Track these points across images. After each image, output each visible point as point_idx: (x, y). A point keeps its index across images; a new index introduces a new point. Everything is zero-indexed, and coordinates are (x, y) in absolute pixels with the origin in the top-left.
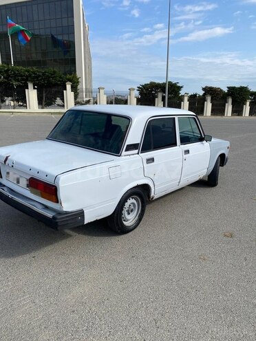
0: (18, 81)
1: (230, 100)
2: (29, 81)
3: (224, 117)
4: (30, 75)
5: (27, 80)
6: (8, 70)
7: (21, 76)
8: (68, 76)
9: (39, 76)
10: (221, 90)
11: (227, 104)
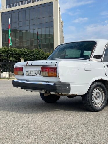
0: (14, 58)
2: (22, 57)
5: (20, 57)
6: (8, 51)
7: (16, 54)
9: (29, 54)
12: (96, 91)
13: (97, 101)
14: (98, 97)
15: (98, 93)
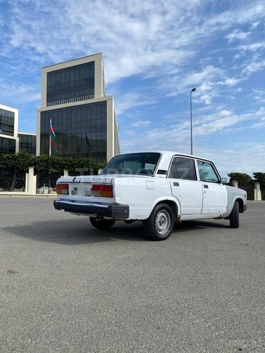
0: (56, 169)
1: (258, 186)
2: (66, 169)
3: (253, 201)
4: (67, 164)
5: (63, 168)
6: (48, 159)
7: (59, 164)
8: (100, 164)
9: (75, 164)
10: (247, 176)
11: (255, 190)
12: (161, 215)
13: (161, 228)
14: (163, 222)
15: (163, 217)
